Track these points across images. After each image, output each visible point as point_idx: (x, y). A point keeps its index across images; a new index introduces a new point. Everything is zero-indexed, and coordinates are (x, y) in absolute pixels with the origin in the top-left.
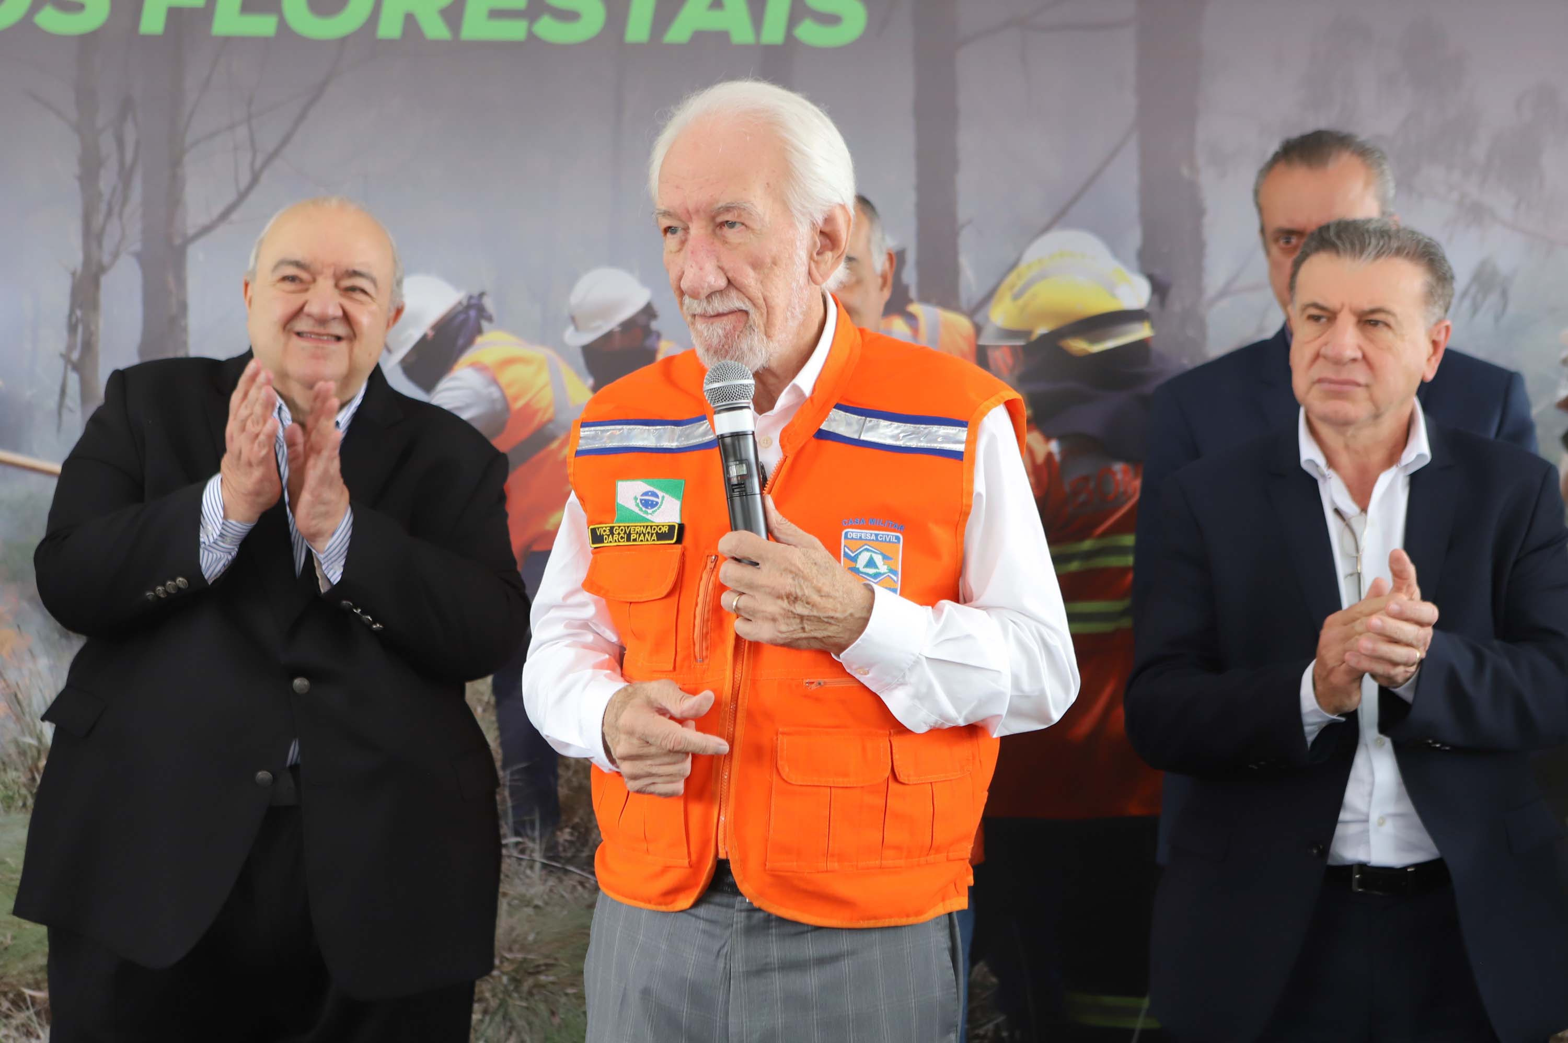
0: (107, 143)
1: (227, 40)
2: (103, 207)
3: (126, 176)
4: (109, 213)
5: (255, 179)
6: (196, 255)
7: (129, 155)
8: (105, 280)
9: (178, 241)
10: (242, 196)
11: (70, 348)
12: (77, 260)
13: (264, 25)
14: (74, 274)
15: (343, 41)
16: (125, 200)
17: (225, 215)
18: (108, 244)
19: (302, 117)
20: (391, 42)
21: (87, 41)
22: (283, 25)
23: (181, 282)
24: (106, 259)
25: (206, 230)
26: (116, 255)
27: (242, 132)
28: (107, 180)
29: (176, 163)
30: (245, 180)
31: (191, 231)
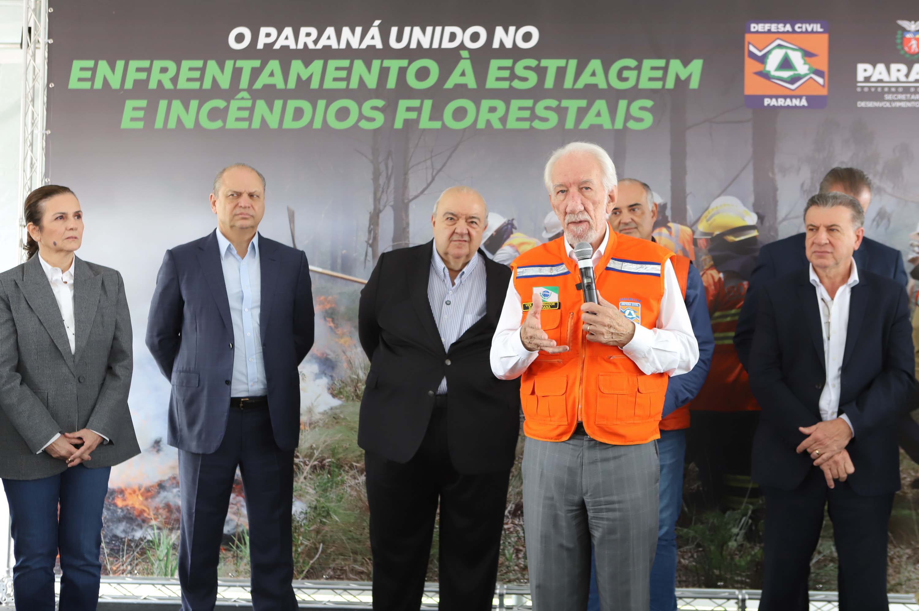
0: (382, 167)
1: (424, 130)
2: (381, 189)
3: (388, 178)
4: (383, 192)
5: (433, 179)
6: (413, 206)
7: (390, 172)
8: (381, 215)
9: (406, 201)
10: (429, 185)
11: (369, 239)
12: (371, 208)
13: (437, 125)
14: (370, 213)
15: (465, 130)
16: (388, 187)
17: (422, 192)
18: (382, 202)
19: (450, 157)
20: (481, 130)
21: (376, 131)
22: (444, 125)
23: (407, 216)
24: (381, 208)
25: (416, 197)
26: (385, 206)
27: (429, 162)
28: (382, 180)
29: (406, 174)
30: (430, 179)
31: (411, 198)
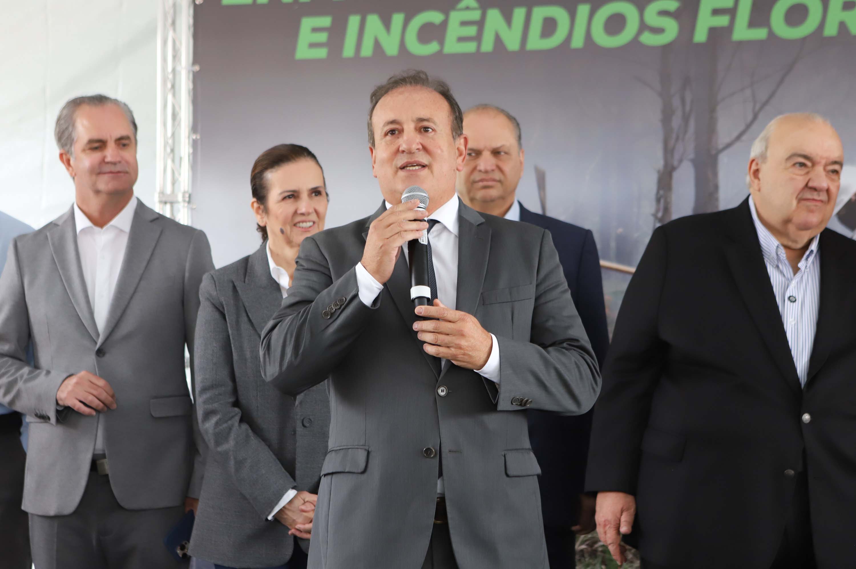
0: (676, 102)
1: (741, 43)
2: (674, 136)
3: (686, 119)
4: (677, 139)
5: (755, 117)
6: (724, 160)
7: (688, 108)
8: (676, 175)
9: (714, 152)
10: (749, 126)
11: (657, 211)
12: (660, 164)
13: (761, 34)
14: (659, 172)
15: (804, 40)
16: (686, 132)
17: (738, 138)
18: (677, 156)
19: (781, 82)
20: (831, 38)
21: (666, 48)
22: (771, 34)
23: (715, 174)
24: (675, 163)
25: (728, 146)
26: (681, 161)
27: (748, 92)
28: (676, 122)
29: (712, 110)
30: (750, 117)
31: (720, 147)
